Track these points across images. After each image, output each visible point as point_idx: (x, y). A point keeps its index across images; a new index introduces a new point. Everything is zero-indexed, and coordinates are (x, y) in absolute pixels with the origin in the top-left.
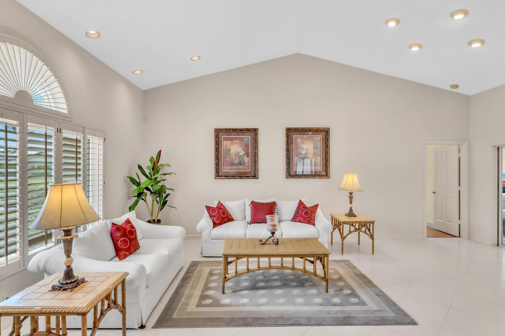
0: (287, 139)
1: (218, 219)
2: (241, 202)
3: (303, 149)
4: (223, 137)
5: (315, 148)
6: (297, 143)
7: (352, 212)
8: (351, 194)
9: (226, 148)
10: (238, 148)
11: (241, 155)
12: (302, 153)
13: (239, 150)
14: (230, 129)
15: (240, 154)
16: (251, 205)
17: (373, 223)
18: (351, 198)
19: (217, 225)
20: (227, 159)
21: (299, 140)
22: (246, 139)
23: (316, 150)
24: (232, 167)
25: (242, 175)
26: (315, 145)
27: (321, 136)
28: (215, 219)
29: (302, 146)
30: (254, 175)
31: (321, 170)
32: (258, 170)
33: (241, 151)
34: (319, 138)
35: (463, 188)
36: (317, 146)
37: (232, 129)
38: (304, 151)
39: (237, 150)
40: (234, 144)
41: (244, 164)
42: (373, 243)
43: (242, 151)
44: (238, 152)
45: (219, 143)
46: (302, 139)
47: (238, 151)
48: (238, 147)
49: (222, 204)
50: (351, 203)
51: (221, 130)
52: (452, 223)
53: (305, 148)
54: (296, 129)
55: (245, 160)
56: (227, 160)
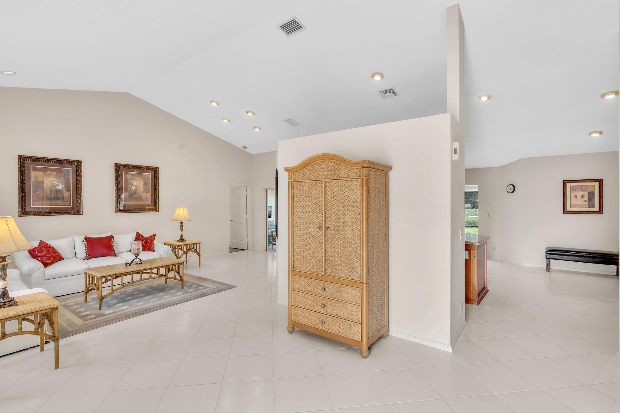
0: (117, 175)
1: (48, 258)
2: (71, 239)
3: (133, 185)
4: (31, 166)
5: (144, 185)
6: (127, 180)
7: (183, 238)
8: (182, 223)
9: (36, 180)
10: (55, 181)
11: (59, 188)
12: (132, 188)
13: (56, 183)
14: (44, 158)
15: (57, 187)
16: (85, 241)
17: (199, 243)
18: (182, 227)
19: (48, 264)
20: (38, 193)
21: (129, 177)
22: (65, 171)
23: (146, 186)
24: (52, 202)
25: (59, 211)
26: (145, 181)
27: (151, 174)
28: (44, 259)
29: (132, 182)
30: (77, 210)
31: (151, 205)
32: (82, 205)
33: (58, 185)
34: (149, 175)
35: (249, 216)
36: (147, 183)
37: (46, 158)
38: (134, 187)
39: (54, 182)
40: (49, 175)
41: (63, 199)
42: (200, 258)
43: (60, 184)
44: (54, 185)
45: (25, 174)
46: (132, 175)
47: (55, 183)
48: (54, 180)
49: (46, 244)
50: (182, 231)
51: (28, 158)
52: (243, 241)
53: (135, 184)
54: (126, 166)
55: (64, 194)
56: (39, 194)
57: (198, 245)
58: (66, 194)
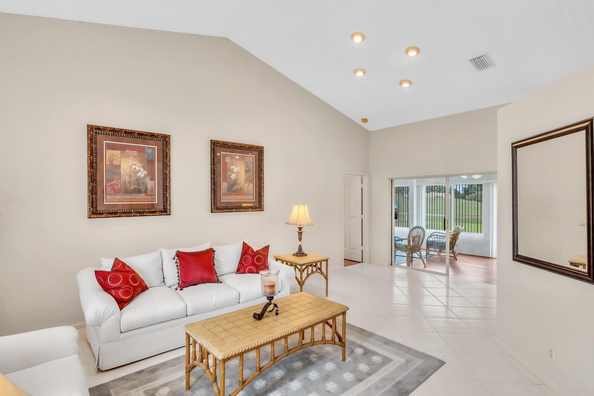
0: (213, 157)
1: (126, 291)
2: (156, 254)
3: (233, 172)
4: (105, 142)
5: (247, 171)
6: (225, 164)
7: (302, 252)
8: (300, 229)
9: (111, 162)
10: (136, 165)
11: (140, 176)
12: (232, 177)
13: (137, 168)
14: (121, 130)
15: (138, 175)
16: (176, 258)
17: (327, 260)
18: (300, 234)
19: (126, 303)
20: (113, 183)
21: (228, 160)
22: (148, 150)
23: (248, 174)
24: (132, 197)
25: (140, 209)
26: (247, 167)
27: (254, 156)
28: (120, 293)
29: (232, 167)
30: (164, 209)
31: (254, 201)
32: (170, 201)
33: (140, 170)
34: (251, 157)
35: (365, 216)
36: (250, 169)
37: (124, 130)
38: (234, 175)
39: (134, 167)
40: (128, 156)
41: (146, 192)
42: (327, 283)
43: (142, 170)
44: (134, 171)
45: (96, 153)
46: (232, 158)
47: (135, 169)
48: (135, 163)
49: (124, 265)
50: (300, 240)
51: (100, 129)
52: (355, 249)
53: (235, 170)
54: (225, 144)
55: (147, 185)
56: (115, 184)
57: (324, 263)
58: (150, 184)
